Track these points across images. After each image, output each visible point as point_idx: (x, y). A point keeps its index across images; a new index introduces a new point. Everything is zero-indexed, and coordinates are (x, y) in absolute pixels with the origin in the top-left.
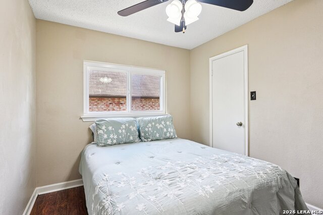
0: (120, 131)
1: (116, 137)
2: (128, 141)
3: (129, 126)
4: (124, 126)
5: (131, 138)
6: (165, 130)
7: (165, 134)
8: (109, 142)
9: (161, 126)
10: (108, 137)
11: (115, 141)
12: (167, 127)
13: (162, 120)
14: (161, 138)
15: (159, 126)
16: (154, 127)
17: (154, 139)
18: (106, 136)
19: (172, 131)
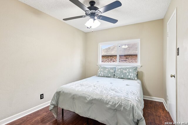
0: (105, 71)
1: (103, 73)
2: (108, 76)
3: (110, 69)
4: (107, 70)
5: (109, 75)
6: (128, 74)
7: (128, 76)
8: (100, 75)
9: (126, 71)
10: (100, 73)
11: (102, 75)
12: (129, 72)
13: (128, 68)
14: (125, 78)
15: (124, 71)
16: (122, 72)
17: (120, 77)
18: (99, 73)
19: (132, 75)
